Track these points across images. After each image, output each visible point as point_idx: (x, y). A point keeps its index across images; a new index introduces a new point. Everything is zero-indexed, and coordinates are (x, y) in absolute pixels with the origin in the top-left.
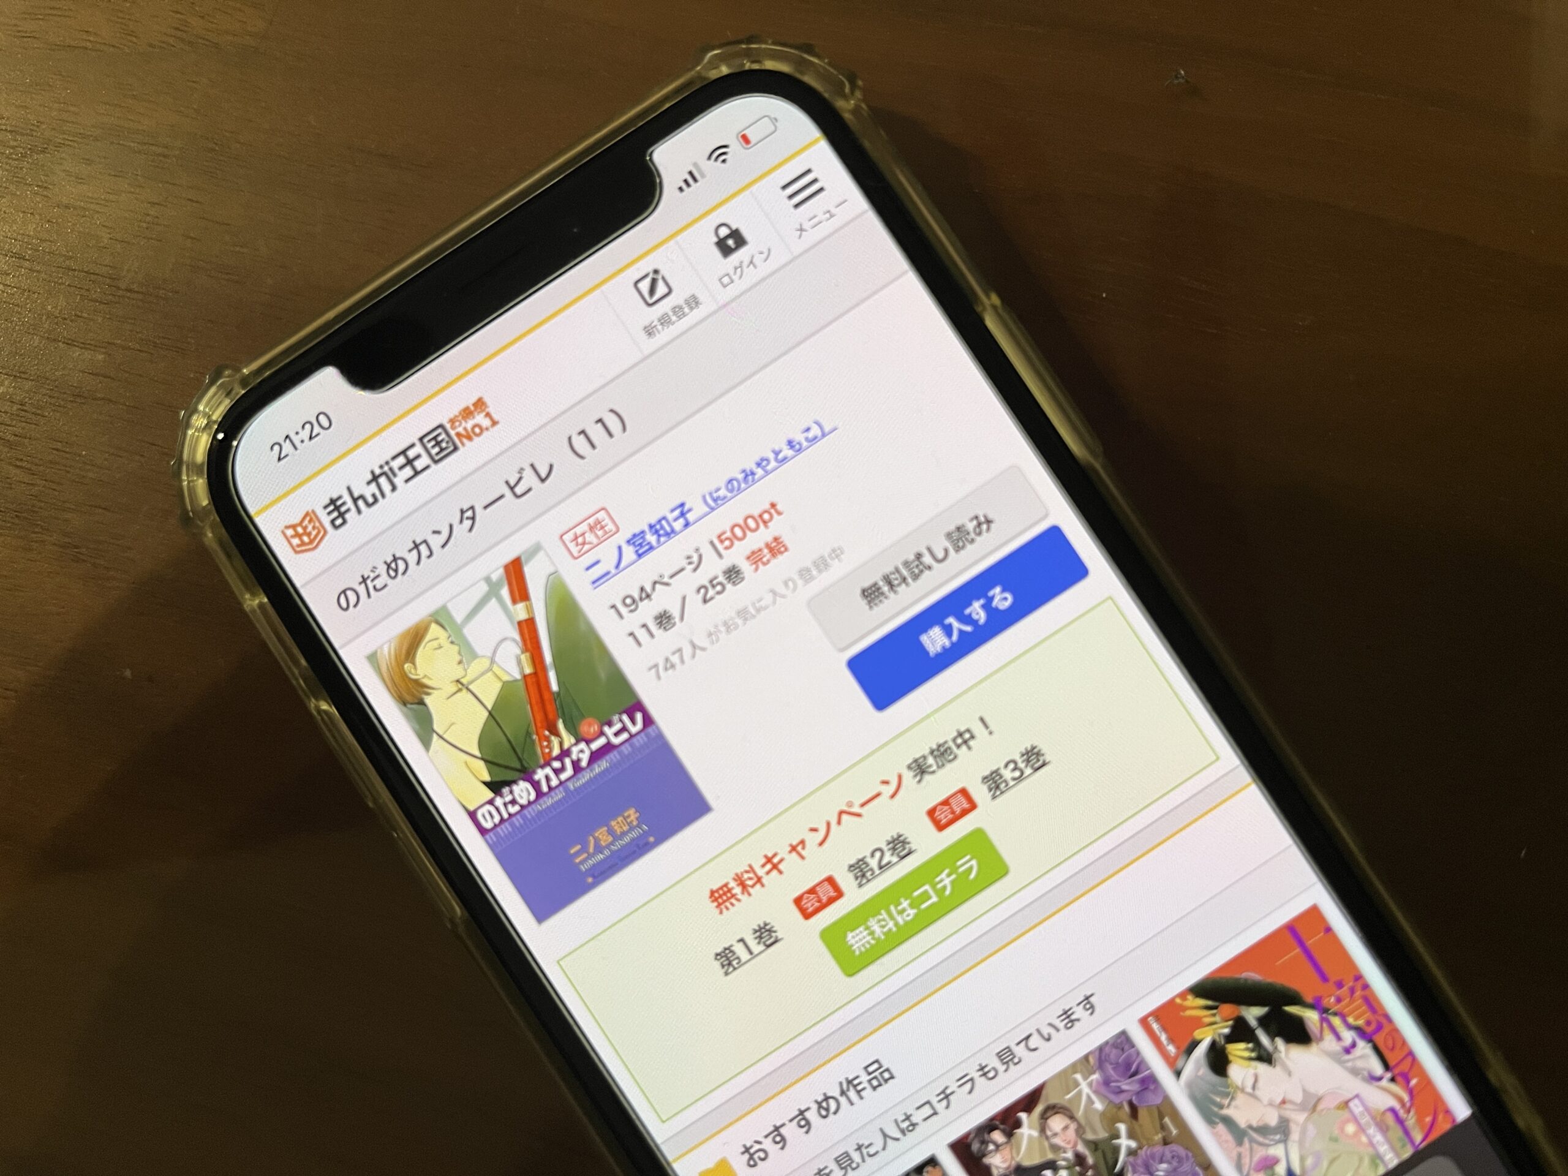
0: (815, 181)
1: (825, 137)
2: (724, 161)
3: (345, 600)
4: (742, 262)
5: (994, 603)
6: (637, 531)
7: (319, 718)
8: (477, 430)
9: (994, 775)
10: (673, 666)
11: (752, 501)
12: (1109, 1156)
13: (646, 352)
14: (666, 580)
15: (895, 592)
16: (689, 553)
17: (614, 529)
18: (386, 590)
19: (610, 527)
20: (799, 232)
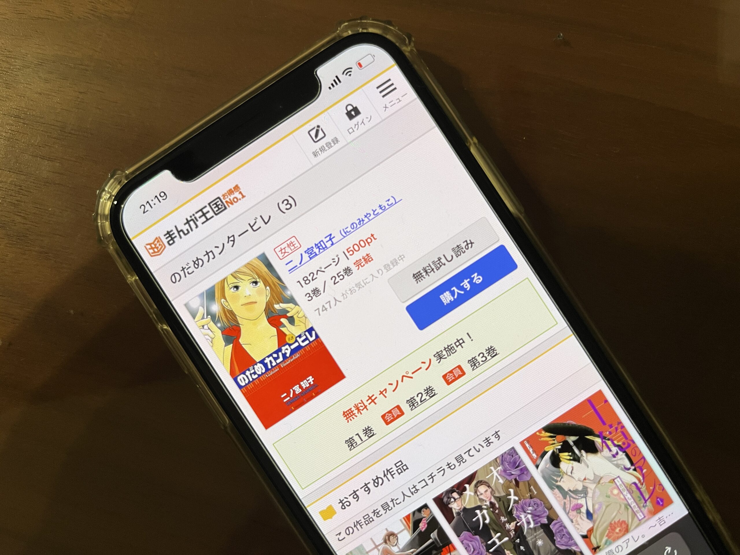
0: (392, 84)
1: (397, 65)
2: (350, 75)
3: (174, 278)
4: (358, 122)
5: (474, 281)
6: (309, 247)
7: (162, 333)
8: (235, 200)
9: (474, 359)
10: (326, 309)
11: (363, 233)
12: (506, 504)
13: (314, 165)
14: (323, 269)
15: (429, 276)
16: (333, 258)
17: (299, 246)
18: (193, 273)
19: (297, 245)
20: (385, 108)
